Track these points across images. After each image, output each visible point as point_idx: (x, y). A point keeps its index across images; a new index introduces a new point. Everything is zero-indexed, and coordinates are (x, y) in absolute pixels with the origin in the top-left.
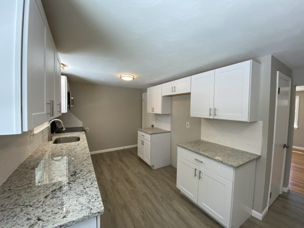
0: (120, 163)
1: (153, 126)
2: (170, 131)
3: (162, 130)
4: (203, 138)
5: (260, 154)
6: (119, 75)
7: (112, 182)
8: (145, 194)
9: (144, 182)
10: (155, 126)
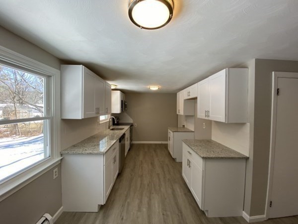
0: (153, 152)
1: (184, 126)
2: (193, 130)
3: (188, 129)
4: (213, 138)
5: (248, 156)
6: (148, 87)
7: (142, 162)
8: (158, 174)
9: (163, 168)
10: (185, 127)
